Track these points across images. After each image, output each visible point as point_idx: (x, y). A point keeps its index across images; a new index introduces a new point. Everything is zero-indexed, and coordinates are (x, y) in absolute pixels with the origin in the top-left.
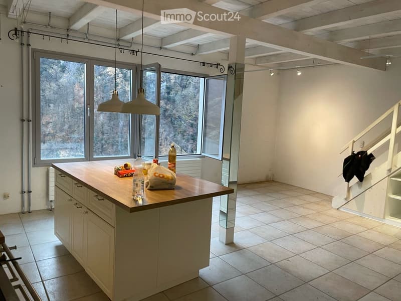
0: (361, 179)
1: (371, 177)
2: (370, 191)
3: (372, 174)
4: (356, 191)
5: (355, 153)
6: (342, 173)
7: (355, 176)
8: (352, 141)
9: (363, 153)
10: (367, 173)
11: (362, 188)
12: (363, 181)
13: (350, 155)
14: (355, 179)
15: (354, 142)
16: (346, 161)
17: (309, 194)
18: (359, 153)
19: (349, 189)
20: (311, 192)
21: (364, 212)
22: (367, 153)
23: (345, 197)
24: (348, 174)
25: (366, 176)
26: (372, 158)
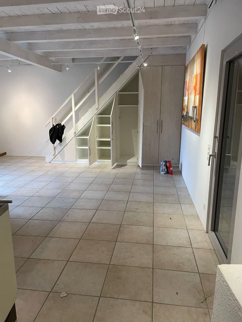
0: (61, 141)
1: (66, 139)
2: (66, 147)
3: (66, 137)
4: (59, 148)
5: (55, 125)
6: (49, 138)
7: (57, 140)
8: (51, 118)
9: (59, 125)
10: (63, 136)
11: (62, 147)
12: (62, 142)
13: (52, 127)
14: (57, 142)
15: (53, 118)
16: (51, 131)
17: (27, 159)
18: (57, 125)
19: (55, 148)
20: (28, 157)
21: (65, 160)
22: (61, 125)
23: (53, 153)
24: (53, 139)
25: (63, 138)
26: (64, 127)
